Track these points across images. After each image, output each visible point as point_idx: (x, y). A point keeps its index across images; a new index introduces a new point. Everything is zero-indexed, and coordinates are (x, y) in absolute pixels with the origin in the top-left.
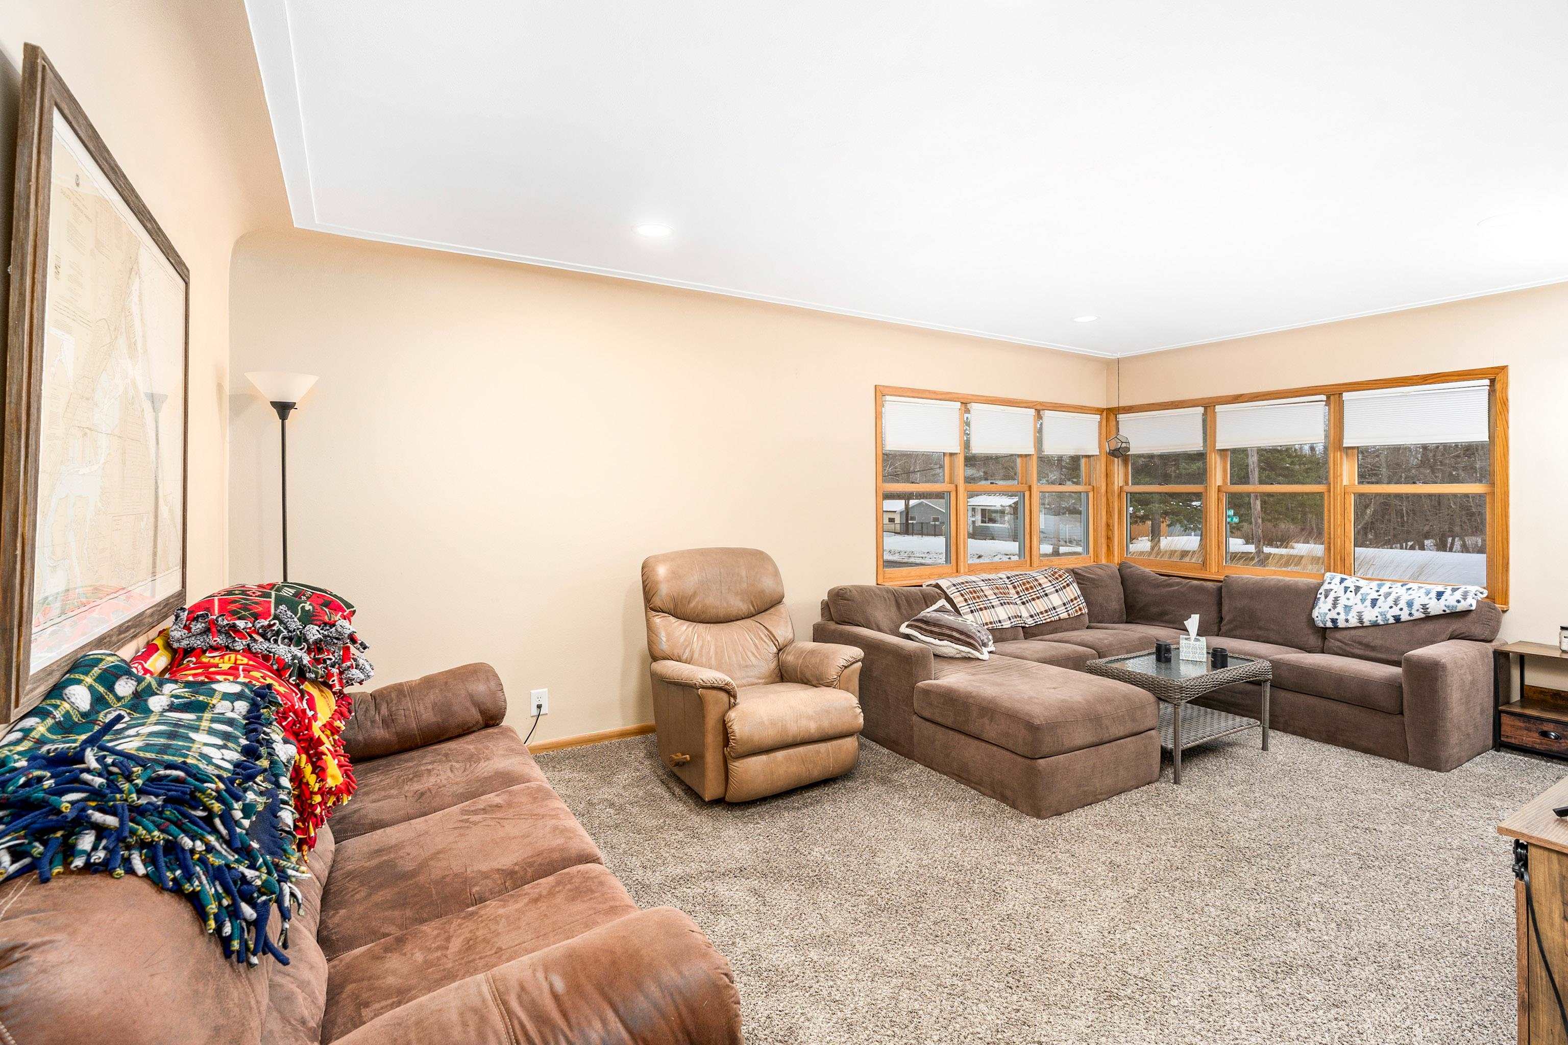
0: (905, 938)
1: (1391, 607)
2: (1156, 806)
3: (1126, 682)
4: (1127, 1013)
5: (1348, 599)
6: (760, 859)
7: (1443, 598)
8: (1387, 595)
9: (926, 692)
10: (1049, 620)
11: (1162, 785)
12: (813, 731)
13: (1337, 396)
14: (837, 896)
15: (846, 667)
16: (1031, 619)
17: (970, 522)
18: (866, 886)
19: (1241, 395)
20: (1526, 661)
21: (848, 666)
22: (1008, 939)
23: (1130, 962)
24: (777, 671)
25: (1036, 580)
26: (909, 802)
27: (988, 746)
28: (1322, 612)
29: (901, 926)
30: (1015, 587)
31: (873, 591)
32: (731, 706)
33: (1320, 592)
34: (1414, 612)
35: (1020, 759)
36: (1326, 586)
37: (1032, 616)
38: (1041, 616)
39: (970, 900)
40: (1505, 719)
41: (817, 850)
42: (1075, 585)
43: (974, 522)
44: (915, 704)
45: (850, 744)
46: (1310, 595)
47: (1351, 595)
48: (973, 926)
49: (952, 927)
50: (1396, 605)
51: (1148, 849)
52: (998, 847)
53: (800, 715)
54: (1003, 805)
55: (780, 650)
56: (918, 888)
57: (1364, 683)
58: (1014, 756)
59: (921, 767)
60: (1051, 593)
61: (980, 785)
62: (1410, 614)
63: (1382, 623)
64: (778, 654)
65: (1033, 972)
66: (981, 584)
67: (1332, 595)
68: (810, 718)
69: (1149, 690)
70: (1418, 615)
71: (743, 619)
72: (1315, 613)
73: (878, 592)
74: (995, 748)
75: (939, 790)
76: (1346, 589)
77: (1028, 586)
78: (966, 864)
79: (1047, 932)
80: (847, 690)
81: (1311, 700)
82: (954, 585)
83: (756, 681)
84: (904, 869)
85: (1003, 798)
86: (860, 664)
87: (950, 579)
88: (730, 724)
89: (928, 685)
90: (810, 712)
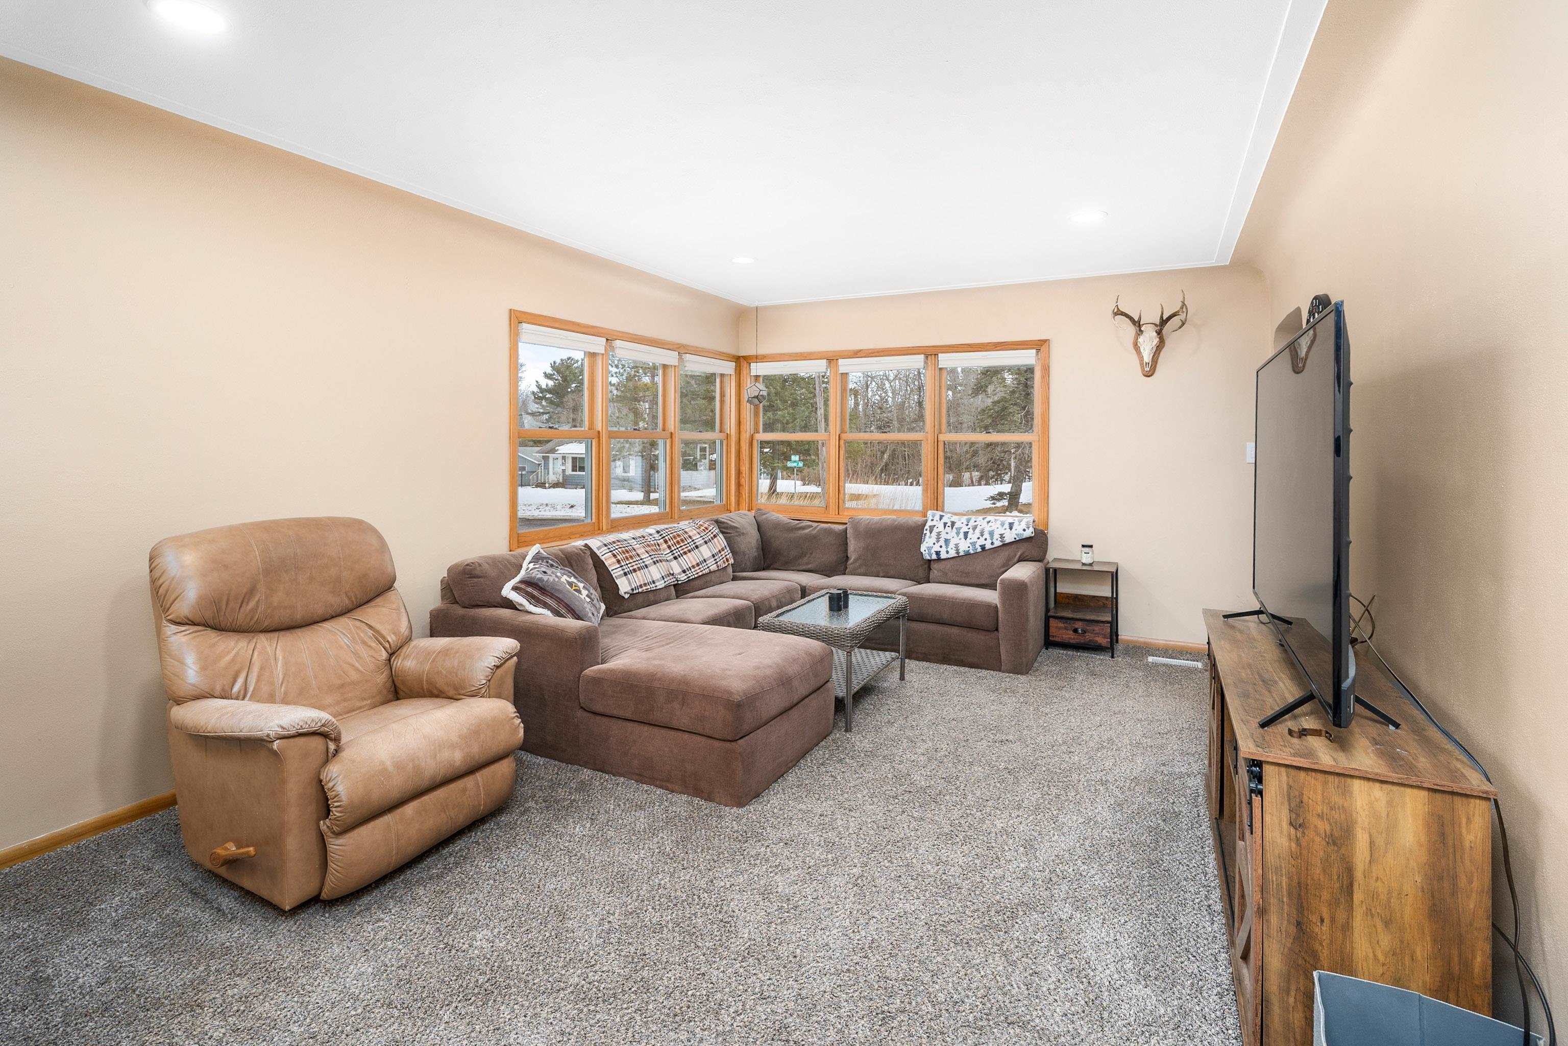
0: (637, 1036)
1: (979, 538)
2: (841, 761)
3: (800, 635)
4: (906, 1034)
5: (947, 533)
6: (394, 982)
7: (1014, 528)
8: (975, 528)
9: (597, 681)
10: (700, 574)
11: (837, 735)
12: (458, 764)
13: (933, 356)
14: (527, 1004)
15: (498, 667)
16: (684, 575)
17: (560, 471)
18: (563, 972)
19: (860, 351)
20: (1058, 572)
21: (502, 665)
22: (758, 985)
23: (886, 963)
24: (389, 684)
25: (686, 532)
26: (588, 825)
27: (679, 734)
28: (929, 546)
29: (626, 1018)
30: (666, 542)
31: (508, 561)
32: (328, 758)
33: (926, 528)
34: (994, 541)
35: (717, 744)
36: (929, 523)
37: (684, 572)
38: (693, 570)
39: (700, 944)
40: (1053, 623)
41: (479, 936)
42: (721, 535)
43: (564, 471)
44: (582, 697)
45: (505, 768)
46: (916, 532)
47: (948, 529)
48: (714, 980)
49: (690, 993)
50: (982, 535)
51: (853, 814)
52: (708, 857)
53: (440, 746)
54: (696, 800)
55: (391, 655)
56: (633, 950)
57: (972, 606)
58: (710, 741)
59: (589, 772)
60: (701, 545)
61: (668, 781)
62: (992, 543)
63: (972, 552)
64: (389, 660)
65: (798, 1021)
66: (633, 542)
67: (935, 530)
68: (453, 746)
69: (823, 641)
70: (998, 543)
71: (333, 617)
72: (923, 548)
73: (513, 560)
74: (686, 736)
75: (620, 800)
76: (945, 524)
77: (678, 539)
78: (679, 893)
79: (795, 957)
80: (499, 696)
81: (932, 627)
82: (606, 545)
83: (358, 704)
84: (607, 926)
85: (697, 792)
86: (515, 658)
87: (601, 539)
88: (331, 785)
89: (599, 671)
90: (454, 738)
